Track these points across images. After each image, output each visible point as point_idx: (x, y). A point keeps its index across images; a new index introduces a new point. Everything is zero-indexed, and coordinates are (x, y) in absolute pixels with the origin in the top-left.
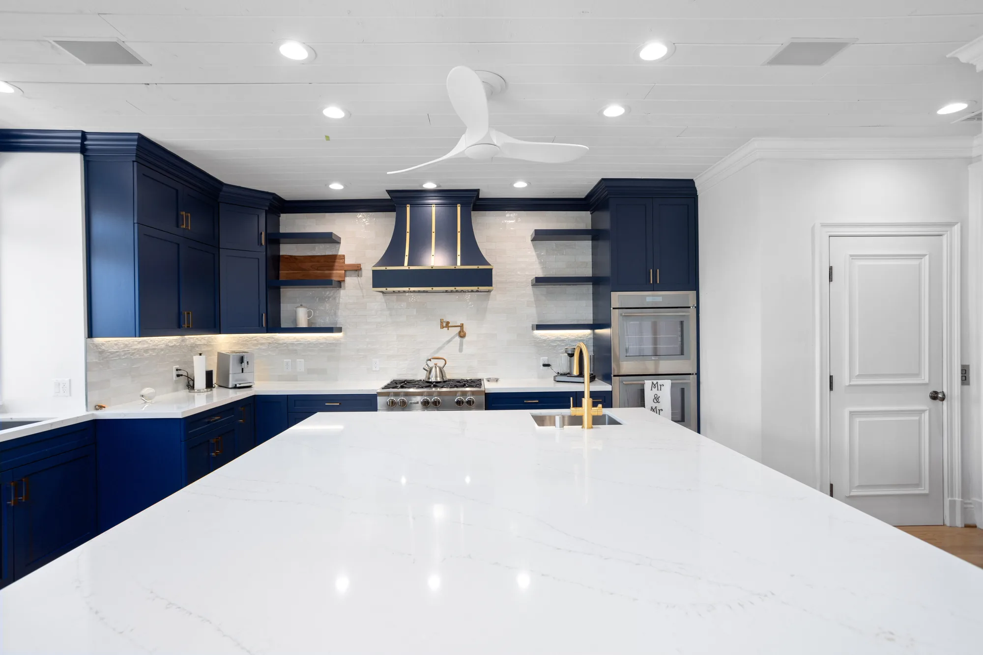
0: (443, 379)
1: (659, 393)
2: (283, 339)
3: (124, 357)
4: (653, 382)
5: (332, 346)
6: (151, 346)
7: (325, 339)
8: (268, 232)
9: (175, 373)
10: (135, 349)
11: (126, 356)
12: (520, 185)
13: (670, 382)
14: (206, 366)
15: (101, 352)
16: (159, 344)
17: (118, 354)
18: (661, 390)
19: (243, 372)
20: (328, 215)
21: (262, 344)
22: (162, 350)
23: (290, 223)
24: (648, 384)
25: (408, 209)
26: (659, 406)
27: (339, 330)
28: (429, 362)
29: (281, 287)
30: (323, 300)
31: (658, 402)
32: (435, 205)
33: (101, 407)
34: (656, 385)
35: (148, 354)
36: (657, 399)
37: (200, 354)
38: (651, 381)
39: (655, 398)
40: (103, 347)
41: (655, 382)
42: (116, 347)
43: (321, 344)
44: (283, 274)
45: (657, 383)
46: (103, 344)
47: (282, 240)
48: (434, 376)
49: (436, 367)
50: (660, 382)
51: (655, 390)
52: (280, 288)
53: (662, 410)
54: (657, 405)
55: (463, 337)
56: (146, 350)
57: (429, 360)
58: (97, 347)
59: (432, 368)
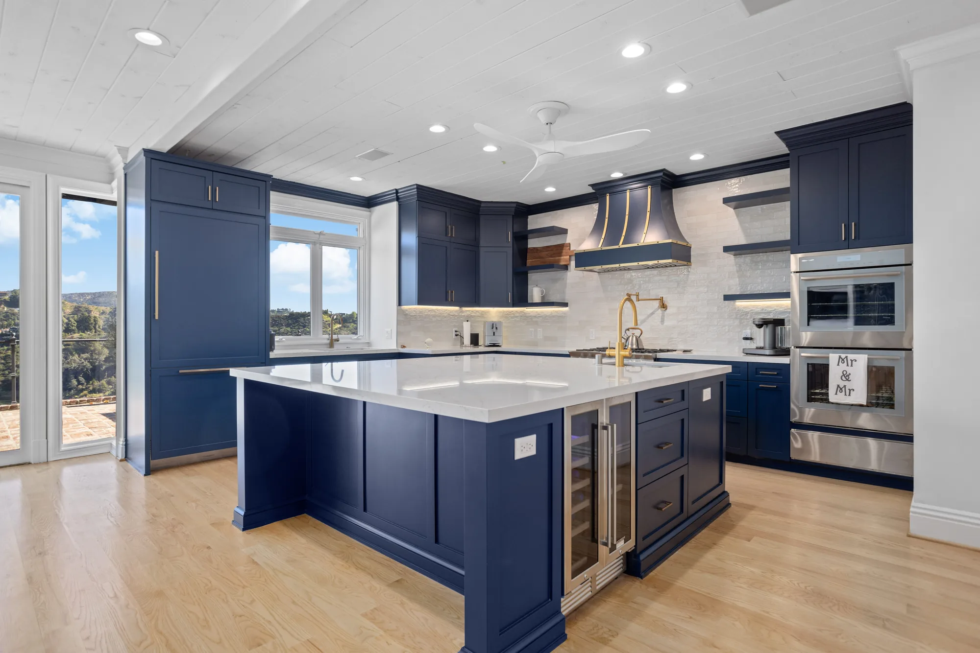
0: (638, 347)
1: (849, 370)
2: (529, 313)
4: (840, 357)
5: (561, 318)
7: (557, 312)
8: (514, 231)
9: (454, 333)
10: (427, 315)
11: (420, 319)
12: (697, 157)
13: (866, 356)
14: (471, 330)
15: (406, 315)
16: (443, 313)
18: (852, 366)
19: (494, 335)
20: (559, 212)
21: (517, 317)
22: (445, 317)
23: (536, 222)
24: (833, 357)
25: (608, 198)
26: (849, 385)
27: (565, 305)
28: (627, 331)
29: (529, 272)
30: (555, 281)
31: (847, 380)
32: (629, 191)
33: (404, 347)
34: (845, 360)
35: (435, 319)
36: (846, 376)
37: (468, 321)
38: (837, 355)
39: (844, 375)
40: (407, 312)
41: (843, 356)
43: (554, 316)
44: (529, 262)
45: (846, 357)
46: (406, 310)
47: (530, 236)
48: (630, 343)
49: (633, 336)
50: (851, 356)
51: (843, 366)
52: (528, 274)
53: (853, 390)
54: (846, 383)
55: (665, 309)
56: (434, 316)
57: (628, 329)
58: (403, 311)
59: (629, 337)
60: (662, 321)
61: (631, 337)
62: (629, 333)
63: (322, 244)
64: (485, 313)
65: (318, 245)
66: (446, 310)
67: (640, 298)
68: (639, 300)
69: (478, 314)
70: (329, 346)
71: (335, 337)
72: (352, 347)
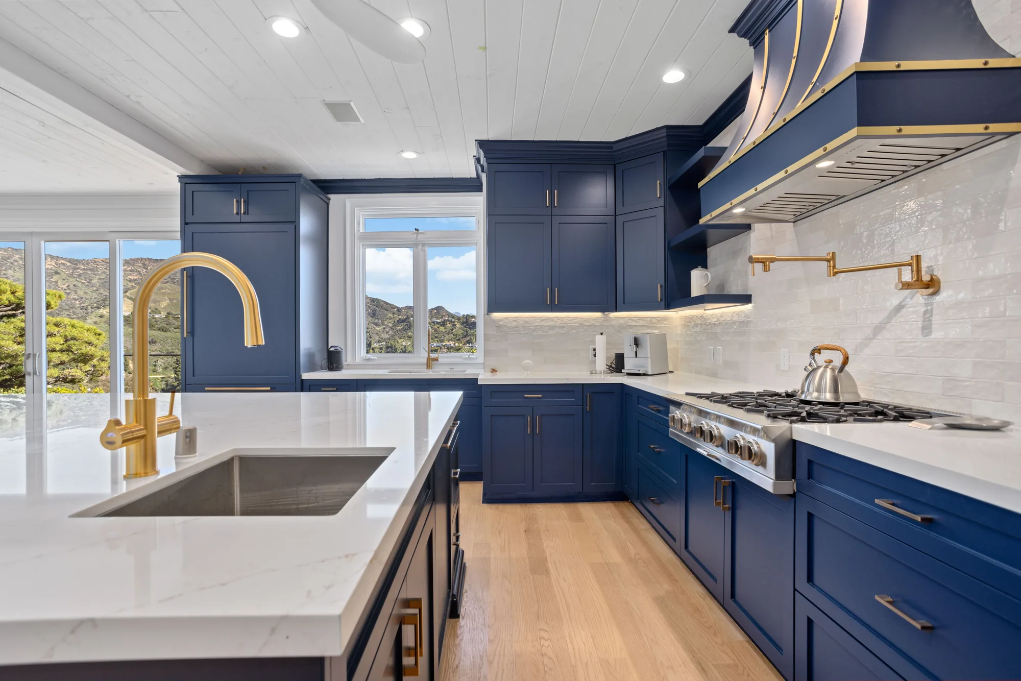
3: (523, 332)
6: (558, 324)
10: (537, 326)
11: (526, 332)
15: (499, 327)
16: (569, 322)
17: (516, 329)
19: (636, 356)
22: (574, 328)
25: (767, 38)
30: (736, 253)
33: (494, 371)
35: (555, 331)
37: (602, 334)
40: (501, 323)
42: (515, 323)
46: (501, 320)
55: (931, 290)
56: (552, 328)
57: (816, 351)
58: (494, 321)
59: (819, 367)
60: (927, 328)
61: (821, 370)
62: (821, 359)
63: (424, 245)
64: (659, 321)
65: (420, 247)
66: (576, 318)
67: (840, 266)
68: (835, 274)
69: (641, 323)
70: (425, 367)
71: (433, 355)
72: (458, 368)
